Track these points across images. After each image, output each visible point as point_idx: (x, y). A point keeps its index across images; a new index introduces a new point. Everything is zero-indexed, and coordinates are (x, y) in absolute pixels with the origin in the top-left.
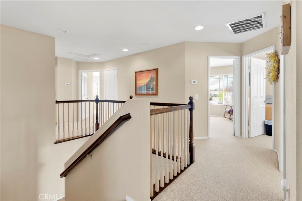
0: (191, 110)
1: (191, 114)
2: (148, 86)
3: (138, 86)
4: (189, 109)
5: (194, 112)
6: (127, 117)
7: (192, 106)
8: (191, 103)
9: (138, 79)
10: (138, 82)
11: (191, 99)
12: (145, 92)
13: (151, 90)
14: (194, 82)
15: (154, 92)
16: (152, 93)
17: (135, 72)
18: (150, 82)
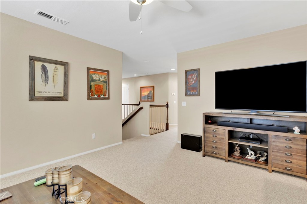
0: (167, 107)
1: (167, 109)
2: (148, 96)
3: (142, 96)
4: (166, 107)
5: (169, 108)
6: (142, 108)
7: (167, 106)
8: (167, 105)
9: (142, 91)
10: (142, 94)
11: (167, 103)
12: (146, 99)
13: (150, 97)
14: (174, 94)
15: (152, 99)
16: (151, 100)
17: (141, 87)
18: (150, 93)
